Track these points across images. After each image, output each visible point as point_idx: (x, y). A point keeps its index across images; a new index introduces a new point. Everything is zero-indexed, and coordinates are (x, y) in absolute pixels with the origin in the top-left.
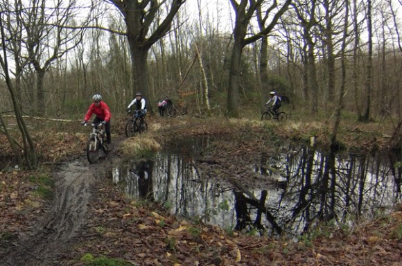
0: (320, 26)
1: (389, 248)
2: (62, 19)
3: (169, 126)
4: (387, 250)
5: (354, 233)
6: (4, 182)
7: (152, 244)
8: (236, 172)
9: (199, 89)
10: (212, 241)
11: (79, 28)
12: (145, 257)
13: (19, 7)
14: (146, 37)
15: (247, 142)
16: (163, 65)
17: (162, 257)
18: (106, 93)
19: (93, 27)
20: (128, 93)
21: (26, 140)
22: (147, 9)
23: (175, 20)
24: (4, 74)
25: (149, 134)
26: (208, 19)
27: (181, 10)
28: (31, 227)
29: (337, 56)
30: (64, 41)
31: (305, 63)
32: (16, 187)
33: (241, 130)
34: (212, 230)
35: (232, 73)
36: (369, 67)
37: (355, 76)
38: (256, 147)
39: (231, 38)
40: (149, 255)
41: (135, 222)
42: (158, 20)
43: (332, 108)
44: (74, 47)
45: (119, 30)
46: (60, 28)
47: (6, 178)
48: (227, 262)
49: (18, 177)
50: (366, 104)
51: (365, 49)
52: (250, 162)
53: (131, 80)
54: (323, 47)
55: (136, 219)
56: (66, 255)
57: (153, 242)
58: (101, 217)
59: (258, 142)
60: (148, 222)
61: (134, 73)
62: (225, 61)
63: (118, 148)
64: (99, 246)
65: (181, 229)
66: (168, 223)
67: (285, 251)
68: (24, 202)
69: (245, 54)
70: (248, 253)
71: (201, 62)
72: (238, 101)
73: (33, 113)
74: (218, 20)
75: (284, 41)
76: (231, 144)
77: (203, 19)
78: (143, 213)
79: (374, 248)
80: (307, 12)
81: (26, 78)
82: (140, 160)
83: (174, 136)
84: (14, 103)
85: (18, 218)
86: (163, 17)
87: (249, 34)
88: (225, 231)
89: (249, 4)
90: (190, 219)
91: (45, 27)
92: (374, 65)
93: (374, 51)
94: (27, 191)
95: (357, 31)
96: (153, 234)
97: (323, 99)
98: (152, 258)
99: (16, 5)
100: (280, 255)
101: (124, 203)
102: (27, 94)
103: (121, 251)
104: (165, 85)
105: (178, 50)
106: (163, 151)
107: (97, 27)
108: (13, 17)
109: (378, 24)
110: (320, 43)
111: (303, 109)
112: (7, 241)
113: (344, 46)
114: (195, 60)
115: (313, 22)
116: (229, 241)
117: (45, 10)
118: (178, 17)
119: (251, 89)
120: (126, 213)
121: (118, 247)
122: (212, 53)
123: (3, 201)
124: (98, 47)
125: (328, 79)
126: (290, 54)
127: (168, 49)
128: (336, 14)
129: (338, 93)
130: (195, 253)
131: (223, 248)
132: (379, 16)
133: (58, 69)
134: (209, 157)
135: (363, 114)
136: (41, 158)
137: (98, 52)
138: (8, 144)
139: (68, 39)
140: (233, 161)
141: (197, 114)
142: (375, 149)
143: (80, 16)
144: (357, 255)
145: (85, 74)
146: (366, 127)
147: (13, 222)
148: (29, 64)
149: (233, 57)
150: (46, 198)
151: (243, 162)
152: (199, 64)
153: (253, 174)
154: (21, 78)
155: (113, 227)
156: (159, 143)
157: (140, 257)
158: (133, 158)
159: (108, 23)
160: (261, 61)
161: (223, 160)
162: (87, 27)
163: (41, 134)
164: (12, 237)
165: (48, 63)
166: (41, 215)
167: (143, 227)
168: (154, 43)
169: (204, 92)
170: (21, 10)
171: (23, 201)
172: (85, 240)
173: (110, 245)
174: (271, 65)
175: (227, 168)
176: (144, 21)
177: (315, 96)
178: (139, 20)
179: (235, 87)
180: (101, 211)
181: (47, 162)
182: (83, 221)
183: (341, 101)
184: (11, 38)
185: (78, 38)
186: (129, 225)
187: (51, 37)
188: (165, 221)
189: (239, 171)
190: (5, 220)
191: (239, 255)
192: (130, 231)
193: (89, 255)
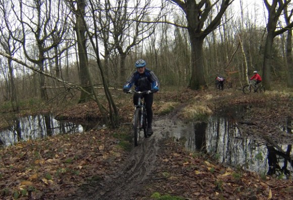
2: (139, 16)
3: (218, 96)
6: (94, 137)
7: (204, 185)
8: (269, 131)
9: (241, 69)
10: (250, 183)
11: (152, 22)
12: (199, 196)
13: (108, 6)
14: (202, 30)
15: (276, 109)
16: (215, 50)
17: (212, 195)
18: (172, 72)
19: (163, 22)
20: (188, 71)
21: (112, 106)
22: (203, 9)
23: (224, 17)
24: (96, 56)
25: (204, 103)
26: (248, 16)
27: (228, 10)
28: (114, 172)
30: (141, 32)
32: (103, 142)
33: (272, 99)
34: (250, 175)
35: (266, 57)
38: (283, 113)
39: (265, 31)
40: (202, 194)
41: (192, 169)
42: (211, 17)
44: (148, 37)
45: (182, 24)
46: (138, 22)
47: (96, 134)
48: (261, 198)
49: (105, 134)
52: (279, 123)
53: (190, 62)
55: (193, 167)
56: (140, 193)
57: (205, 184)
58: (166, 165)
59: (285, 108)
60: (202, 169)
61: (192, 56)
62: (261, 48)
63: (180, 113)
64: (165, 187)
65: (227, 174)
66: (217, 169)
68: (109, 153)
69: (275, 42)
70: (277, 192)
71: (243, 49)
72: (270, 78)
73: (116, 86)
74: (256, 17)
76: (265, 110)
77: (245, 16)
78: (198, 162)
81: (112, 59)
82: (196, 122)
83: (222, 104)
84: (103, 78)
85: (104, 164)
86: (215, 15)
87: (278, 28)
88: (260, 176)
89: (278, 5)
90: (233, 167)
91: (127, 22)
94: (111, 144)
96: (206, 178)
98: (205, 196)
99: (106, 5)
101: (184, 154)
102: (112, 71)
103: (182, 190)
104: (216, 65)
106: (214, 115)
108: (103, 13)
112: (96, 182)
114: (238, 47)
116: (263, 184)
117: (127, 9)
118: (226, 15)
119: (279, 68)
120: (186, 162)
121: (179, 187)
122: (251, 42)
123: (93, 151)
124: (166, 37)
127: (218, 39)
130: (237, 193)
131: (258, 189)
133: (136, 53)
134: (248, 120)
136: (122, 120)
137: (166, 41)
138: (98, 109)
139: (143, 31)
140: (266, 123)
141: (240, 88)
143: (153, 14)
145: (156, 57)
147: (100, 167)
148: (115, 49)
149: (266, 45)
150: (125, 150)
151: (274, 123)
152: (241, 50)
153: (281, 132)
154: (108, 59)
155: (175, 173)
156: (211, 109)
157: (195, 195)
158: (191, 120)
159: (173, 19)
160: (287, 48)
161: (258, 122)
162: (158, 22)
163: (122, 101)
164: (100, 179)
165: (129, 48)
166: (121, 162)
167: (198, 172)
168: (208, 34)
169: (245, 71)
170: (110, 8)
172: (155, 182)
173: (173, 186)
175: (262, 128)
176: (200, 17)
178: (197, 17)
179: (268, 67)
180: (167, 160)
181: (127, 123)
182: (153, 168)
184: (102, 29)
185: (151, 30)
186: (188, 171)
187: (131, 29)
188: (214, 168)
189: (271, 130)
190: (94, 166)
191: (271, 194)
192: (188, 175)
193: (157, 193)
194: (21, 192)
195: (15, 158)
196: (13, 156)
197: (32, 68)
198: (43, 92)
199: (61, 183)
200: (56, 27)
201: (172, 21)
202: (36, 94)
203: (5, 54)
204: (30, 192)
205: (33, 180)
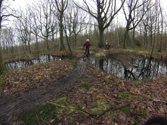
0: (149, 26)
1: (164, 85)
2: (82, 22)
4: (163, 86)
5: (155, 81)
6: (64, 62)
7: (100, 80)
8: (125, 63)
9: (116, 41)
11: (86, 24)
12: (98, 84)
14: (104, 27)
15: (128, 56)
16: (108, 34)
19: (90, 24)
21: (71, 52)
22: (104, 20)
29: (153, 34)
30: (82, 27)
31: (145, 36)
32: (67, 64)
33: (127, 52)
34: (117, 77)
35: (125, 37)
36: (162, 38)
37: (158, 40)
38: (130, 57)
39: (125, 28)
42: (107, 23)
43: (151, 48)
46: (81, 24)
48: (120, 86)
49: (68, 61)
50: (160, 47)
51: (161, 33)
52: (129, 60)
53: (99, 38)
54: (149, 32)
55: (97, 73)
60: (100, 74)
61: (100, 36)
62: (124, 34)
63: (94, 55)
64: (86, 80)
65: (108, 77)
66: (106, 75)
67: (136, 84)
69: (129, 33)
70: (126, 84)
71: (117, 34)
72: (127, 45)
73: (73, 45)
75: (139, 30)
76: (124, 56)
77: (119, 23)
78: (99, 72)
79: (160, 85)
80: (146, 22)
81: (72, 36)
85: (66, 71)
86: (108, 22)
87: (130, 27)
88: (120, 78)
89: (130, 20)
91: (77, 24)
92: (163, 37)
93: (163, 34)
94: (69, 65)
95: (159, 28)
96: (101, 78)
97: (149, 46)
98: (100, 84)
99: (70, 17)
100: (134, 85)
101: (94, 69)
105: (112, 31)
106: (106, 57)
107: (91, 24)
108: (69, 20)
109: (164, 26)
110: (149, 31)
111: (143, 48)
113: (155, 32)
115: (147, 25)
116: (121, 81)
118: (112, 22)
119: (130, 42)
120: (95, 72)
121: (92, 80)
122: (120, 32)
124: (91, 29)
125: (150, 40)
126: (141, 33)
127: (109, 30)
128: (153, 23)
129: (153, 44)
130: (111, 83)
131: (119, 82)
132: (165, 24)
133: (80, 34)
134: (118, 59)
135: (159, 50)
136: (74, 57)
137: (91, 31)
138: (66, 53)
140: (124, 60)
142: (162, 59)
144: (155, 86)
146: (160, 53)
148: (73, 33)
149: (126, 33)
150: (74, 67)
151: (127, 60)
153: (129, 64)
156: (105, 54)
158: (98, 58)
160: (133, 34)
161: (121, 60)
162: (88, 24)
163: (75, 51)
164: (64, 76)
165: (78, 33)
166: (72, 71)
167: (98, 75)
168: (105, 29)
169: (118, 42)
170: (72, 19)
171: (68, 67)
173: (89, 80)
174: (136, 36)
175: (122, 62)
176: (103, 23)
177: (147, 45)
179: (126, 41)
180: (88, 71)
181: (76, 58)
182: (83, 73)
183: (153, 46)
185: (86, 27)
188: (104, 74)
190: (63, 72)
191: (123, 84)
192: (95, 76)
193: (83, 82)
194: (37, 79)
195: (36, 69)
196: (36, 68)
197: (44, 39)
198: (48, 47)
199: (51, 77)
200: (53, 25)
201: (93, 24)
202: (45, 48)
203: (35, 34)
204: (40, 80)
205: (41, 76)
